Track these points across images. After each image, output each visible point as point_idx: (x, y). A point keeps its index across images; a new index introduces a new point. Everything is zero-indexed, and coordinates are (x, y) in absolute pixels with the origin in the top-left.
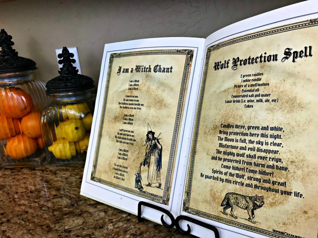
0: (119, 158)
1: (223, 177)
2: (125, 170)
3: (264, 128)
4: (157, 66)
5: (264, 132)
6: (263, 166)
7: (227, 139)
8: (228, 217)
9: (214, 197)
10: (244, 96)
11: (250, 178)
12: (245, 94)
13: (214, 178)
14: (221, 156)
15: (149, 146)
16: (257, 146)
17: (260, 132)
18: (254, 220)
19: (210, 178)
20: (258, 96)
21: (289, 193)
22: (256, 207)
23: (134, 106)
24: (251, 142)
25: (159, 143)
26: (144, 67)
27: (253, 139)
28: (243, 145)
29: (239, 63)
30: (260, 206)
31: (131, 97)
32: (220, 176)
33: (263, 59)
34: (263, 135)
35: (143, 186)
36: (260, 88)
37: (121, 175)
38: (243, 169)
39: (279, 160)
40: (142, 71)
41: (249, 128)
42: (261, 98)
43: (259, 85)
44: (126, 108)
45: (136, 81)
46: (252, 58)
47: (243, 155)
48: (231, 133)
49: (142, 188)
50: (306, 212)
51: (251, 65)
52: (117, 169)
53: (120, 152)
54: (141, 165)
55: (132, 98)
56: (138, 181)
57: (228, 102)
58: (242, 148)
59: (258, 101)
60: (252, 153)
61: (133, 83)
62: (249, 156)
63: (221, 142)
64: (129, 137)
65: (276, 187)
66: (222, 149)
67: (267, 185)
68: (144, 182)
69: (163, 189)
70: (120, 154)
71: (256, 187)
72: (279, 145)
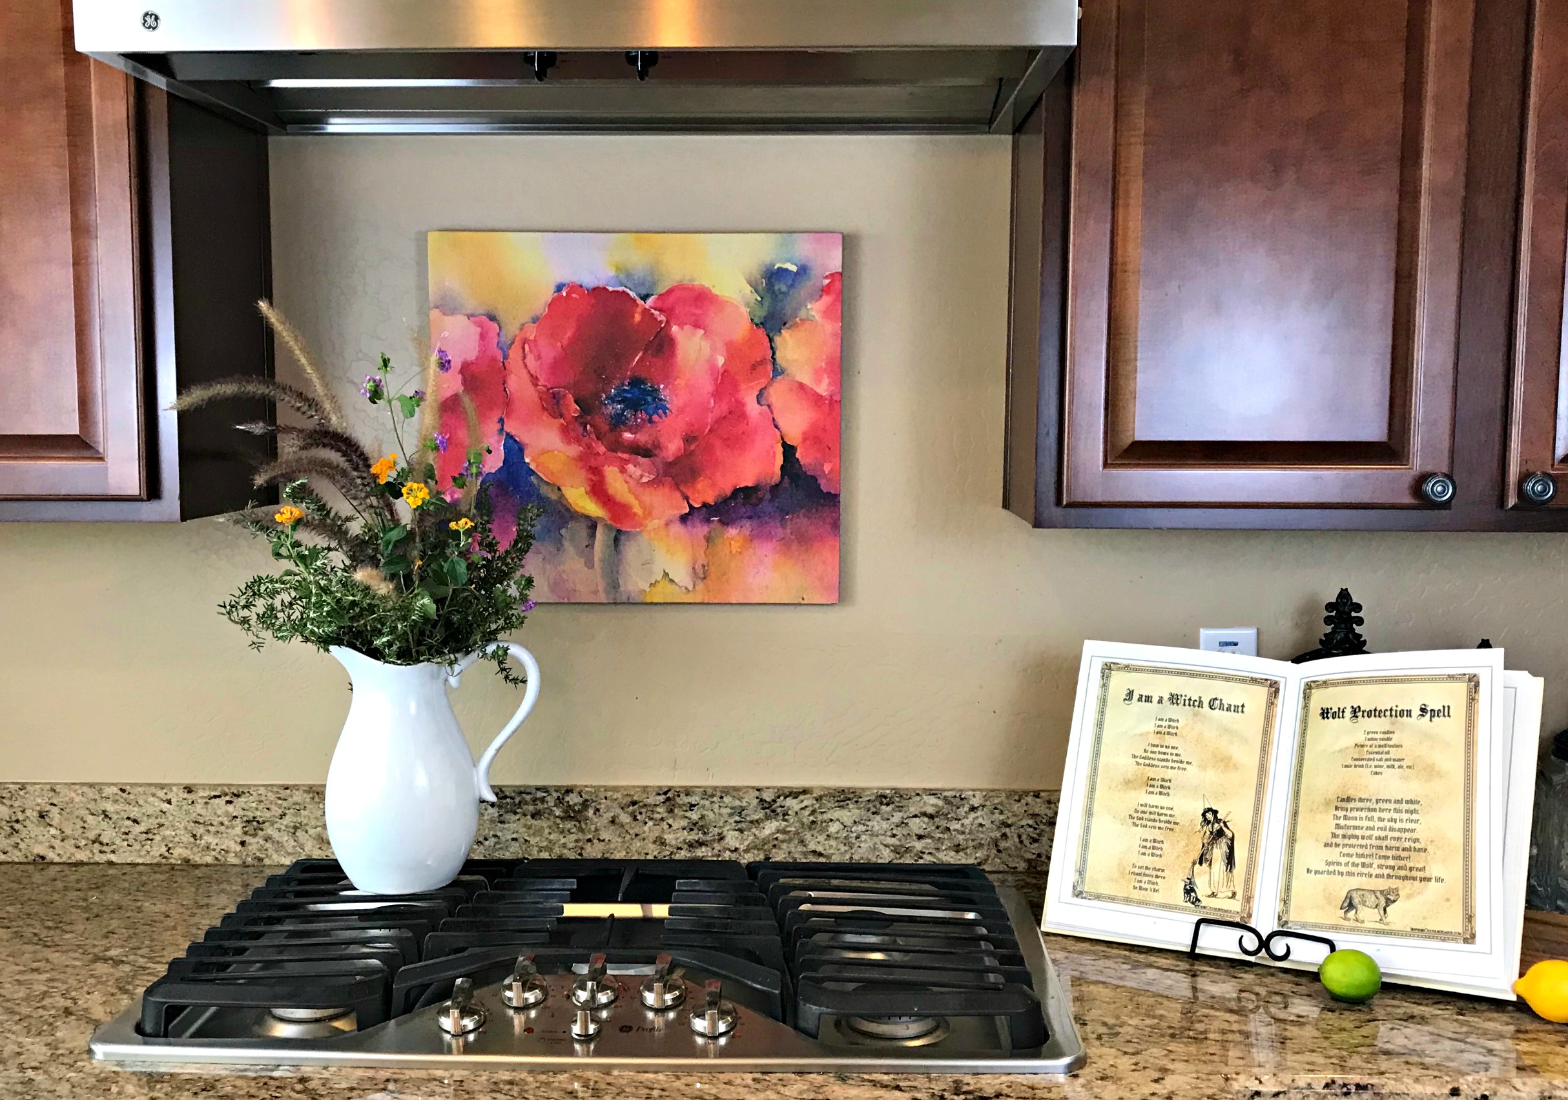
0: (1144, 854)
1: (1343, 869)
2: (1159, 873)
3: (1397, 802)
4: (1216, 699)
5: (1397, 806)
6: (1398, 849)
7: (1345, 817)
8: (1352, 924)
9: (1329, 898)
10: (1369, 760)
11: (1381, 866)
12: (1371, 756)
13: (1329, 873)
14: (1339, 841)
15: (1208, 833)
16: (1388, 824)
17: (1392, 806)
18: (1387, 920)
19: (1322, 873)
20: (1390, 760)
21: (1429, 880)
22: (1389, 902)
23: (1170, 764)
24: (1381, 820)
25: (1228, 828)
26: (1187, 698)
27: (1382, 815)
28: (1371, 824)
29: (1361, 713)
30: (1394, 901)
31: (1162, 747)
32: (1337, 868)
33: (1394, 713)
34: (1396, 811)
35: (1199, 897)
36: (1391, 750)
37: (1149, 882)
38: (1371, 856)
39: (1416, 840)
40: (1184, 705)
41: (1377, 801)
42: (1392, 763)
43: (1390, 746)
44: (1153, 766)
45: (1170, 720)
46: (1378, 709)
47: (1370, 837)
48: (1352, 809)
49: (1199, 901)
50: (1448, 900)
51: (1378, 718)
52: (1139, 874)
53: (1145, 843)
54: (1194, 864)
55: (1164, 750)
56: (1189, 890)
57: (1346, 766)
58: (1368, 828)
59: (1388, 767)
60: (1382, 834)
61: (1164, 723)
62: (1379, 838)
63: (1338, 822)
64: (1163, 818)
65: (1414, 873)
66: (1340, 832)
67: (1402, 873)
68: (1202, 891)
69: (1241, 899)
70: (1145, 847)
71: (1389, 876)
72: (1417, 821)
